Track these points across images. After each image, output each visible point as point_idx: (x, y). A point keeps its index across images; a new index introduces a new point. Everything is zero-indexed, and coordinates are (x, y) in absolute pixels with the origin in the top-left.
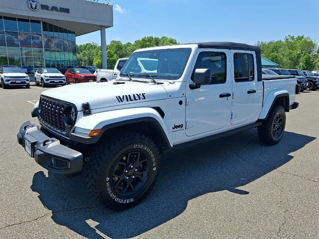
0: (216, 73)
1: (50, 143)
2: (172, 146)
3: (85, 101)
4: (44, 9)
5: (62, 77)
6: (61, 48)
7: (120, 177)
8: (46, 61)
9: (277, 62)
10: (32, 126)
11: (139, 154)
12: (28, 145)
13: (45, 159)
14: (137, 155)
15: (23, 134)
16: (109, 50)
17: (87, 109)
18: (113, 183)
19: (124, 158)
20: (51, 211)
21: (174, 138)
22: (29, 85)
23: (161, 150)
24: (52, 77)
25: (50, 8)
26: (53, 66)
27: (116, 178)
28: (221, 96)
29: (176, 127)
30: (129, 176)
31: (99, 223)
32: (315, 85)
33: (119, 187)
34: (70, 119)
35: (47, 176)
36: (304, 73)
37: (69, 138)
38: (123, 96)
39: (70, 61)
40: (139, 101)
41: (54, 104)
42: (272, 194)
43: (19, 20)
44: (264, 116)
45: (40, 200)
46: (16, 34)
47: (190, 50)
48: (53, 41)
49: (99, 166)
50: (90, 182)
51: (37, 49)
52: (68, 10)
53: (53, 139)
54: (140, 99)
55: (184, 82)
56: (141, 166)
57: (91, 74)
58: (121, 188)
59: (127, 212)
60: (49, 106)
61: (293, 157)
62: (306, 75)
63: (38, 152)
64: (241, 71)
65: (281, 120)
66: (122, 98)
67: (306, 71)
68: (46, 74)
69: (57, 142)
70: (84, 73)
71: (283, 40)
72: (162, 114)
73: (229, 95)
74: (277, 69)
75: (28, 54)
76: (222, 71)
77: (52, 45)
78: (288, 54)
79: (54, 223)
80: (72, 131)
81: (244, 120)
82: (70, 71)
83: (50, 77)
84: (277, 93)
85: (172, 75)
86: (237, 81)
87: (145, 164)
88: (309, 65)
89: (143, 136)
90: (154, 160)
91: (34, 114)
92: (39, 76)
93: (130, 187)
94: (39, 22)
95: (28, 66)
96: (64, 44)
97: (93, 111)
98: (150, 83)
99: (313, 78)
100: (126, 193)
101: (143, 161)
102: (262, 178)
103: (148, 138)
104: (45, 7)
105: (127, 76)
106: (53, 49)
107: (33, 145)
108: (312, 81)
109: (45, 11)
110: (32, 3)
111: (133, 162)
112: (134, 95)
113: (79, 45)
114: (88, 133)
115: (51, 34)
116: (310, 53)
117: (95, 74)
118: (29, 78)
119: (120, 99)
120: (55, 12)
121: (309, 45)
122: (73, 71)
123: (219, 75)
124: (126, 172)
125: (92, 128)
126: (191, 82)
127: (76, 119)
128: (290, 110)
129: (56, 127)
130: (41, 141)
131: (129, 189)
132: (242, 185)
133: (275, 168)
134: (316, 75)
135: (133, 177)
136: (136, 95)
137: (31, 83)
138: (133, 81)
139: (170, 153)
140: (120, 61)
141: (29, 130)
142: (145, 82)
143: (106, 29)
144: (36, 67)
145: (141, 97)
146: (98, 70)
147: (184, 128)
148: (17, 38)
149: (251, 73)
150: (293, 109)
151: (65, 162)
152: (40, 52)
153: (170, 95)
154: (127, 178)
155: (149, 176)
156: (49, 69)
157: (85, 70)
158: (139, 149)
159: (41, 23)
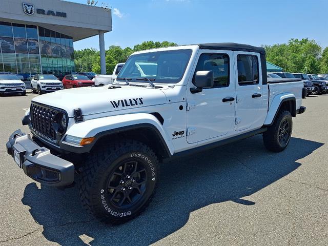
0: (219, 76)
1: (40, 153)
2: (172, 154)
3: (76, 107)
4: (39, 13)
5: (59, 84)
6: (58, 54)
7: (115, 188)
8: (43, 67)
9: (281, 66)
10: (22, 135)
11: (137, 163)
12: (17, 155)
13: (34, 170)
14: (134, 164)
15: (12, 143)
16: (108, 56)
17: (79, 116)
18: (108, 195)
19: (121, 168)
20: (42, 226)
21: (175, 146)
22: (26, 93)
23: (160, 159)
24: (49, 84)
25: (46, 13)
26: (51, 73)
27: (112, 190)
28: (224, 100)
29: (176, 134)
30: (126, 188)
31: (93, 239)
32: (321, 89)
33: (116, 200)
34: (61, 126)
35: (40, 188)
36: (310, 76)
37: (59, 147)
38: (119, 101)
39: (68, 68)
40: (135, 106)
41: (45, 110)
42: (279, 204)
43: (14, 25)
44: (269, 121)
45: (31, 214)
46: (11, 40)
47: (190, 51)
48: (50, 47)
49: (92, 177)
50: (83, 195)
51: (33, 55)
52: (65, 14)
53: (44, 148)
54: (137, 104)
55: (184, 85)
56: (139, 176)
57: (89, 81)
58: (118, 201)
59: (124, 226)
60: (39, 113)
61: (300, 164)
62: (312, 79)
63: (27, 163)
64: (244, 74)
65: (287, 126)
66: (117, 103)
67: (312, 75)
68: (43, 80)
69: (48, 152)
70: (82, 79)
71: (287, 44)
72: (161, 120)
73: (232, 99)
74: (281, 73)
75: (24, 60)
76: (225, 75)
77: (49, 51)
78: (292, 58)
79: (44, 239)
80: (62, 139)
81: (249, 126)
82: (67, 78)
83: (47, 84)
84: (283, 97)
85: (172, 78)
86: (240, 84)
87: (143, 174)
88: (315, 69)
89: (141, 144)
90: (152, 169)
91: (25, 122)
92: (35, 82)
93: (127, 199)
94: (35, 27)
95: (24, 73)
96: (61, 50)
97: (85, 118)
98: (148, 87)
99: (319, 82)
100: (122, 205)
101: (142, 171)
102: (268, 187)
103: (146, 146)
104: (40, 11)
105: (124, 80)
106: (50, 55)
107: (23, 155)
108: (317, 85)
109: (41, 15)
110: (28, 7)
111: (130, 172)
112: (130, 100)
113: (77, 51)
114: (80, 141)
115: (47, 39)
116: (315, 57)
117: (93, 80)
118: (24, 85)
119: (115, 104)
120: (51, 16)
121: (314, 48)
122: (71, 77)
123: (222, 79)
124: (123, 183)
125: (83, 136)
126: (192, 86)
127: (67, 125)
128: (297, 115)
129: (47, 135)
130: (30, 150)
131: (126, 201)
132: (248, 195)
133: (281, 176)
134: (322, 79)
135: (130, 188)
136: (132, 100)
137: (27, 91)
138: (130, 85)
139: (170, 162)
140: (119, 66)
141: (18, 139)
142: (143, 86)
143: (105, 34)
144: (32, 74)
145: (139, 101)
146: (96, 75)
147: (185, 134)
148: (12, 44)
149: (255, 76)
150: (299, 113)
151: (55, 173)
152: (37, 58)
153: (169, 100)
154: (124, 189)
155: (147, 186)
156: (46, 75)
157: (83, 76)
158: (137, 157)
159: (38, 28)
